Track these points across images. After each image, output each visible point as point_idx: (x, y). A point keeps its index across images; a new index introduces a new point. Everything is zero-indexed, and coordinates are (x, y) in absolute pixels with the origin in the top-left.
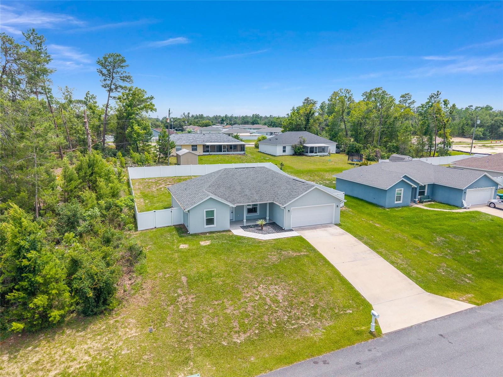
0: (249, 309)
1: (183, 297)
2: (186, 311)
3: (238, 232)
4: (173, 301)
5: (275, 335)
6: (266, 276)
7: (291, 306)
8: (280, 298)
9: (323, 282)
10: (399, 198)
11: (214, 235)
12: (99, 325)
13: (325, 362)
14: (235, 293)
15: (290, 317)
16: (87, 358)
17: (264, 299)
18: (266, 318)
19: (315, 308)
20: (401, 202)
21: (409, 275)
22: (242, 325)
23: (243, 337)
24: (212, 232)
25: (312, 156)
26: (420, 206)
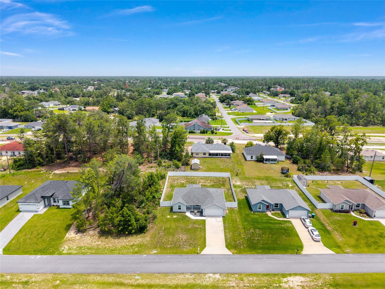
0: (175, 240)
1: (161, 233)
2: (161, 237)
4: (159, 233)
5: (177, 248)
7: (185, 242)
8: (184, 239)
10: (260, 208)
11: (180, 214)
12: (142, 235)
13: (182, 256)
14: (174, 235)
15: (183, 244)
16: (138, 242)
17: (180, 238)
18: (177, 243)
19: (191, 244)
20: (261, 210)
21: (226, 241)
22: (171, 243)
23: (170, 246)
24: (180, 212)
25: (266, 163)
26: (269, 214)
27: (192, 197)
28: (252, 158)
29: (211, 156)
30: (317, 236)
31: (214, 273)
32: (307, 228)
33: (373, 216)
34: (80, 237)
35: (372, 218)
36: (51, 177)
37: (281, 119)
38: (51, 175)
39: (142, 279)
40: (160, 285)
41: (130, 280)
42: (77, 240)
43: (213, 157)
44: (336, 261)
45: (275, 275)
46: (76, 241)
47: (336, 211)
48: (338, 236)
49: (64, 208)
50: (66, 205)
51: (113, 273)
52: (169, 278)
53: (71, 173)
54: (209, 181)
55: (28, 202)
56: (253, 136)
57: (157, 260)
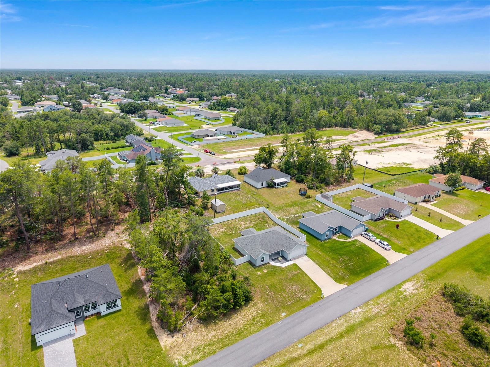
0: (289, 294)
1: (270, 293)
2: (273, 297)
3: (273, 263)
4: (268, 295)
5: (298, 301)
6: (290, 283)
7: (300, 292)
8: (296, 290)
9: (307, 283)
10: (327, 236)
11: (265, 266)
12: (251, 303)
13: (312, 306)
14: (284, 290)
15: (300, 295)
16: (255, 313)
17: (292, 291)
18: (294, 296)
19: (306, 292)
21: (331, 277)
22: (289, 299)
23: (290, 303)
24: (264, 265)
25: (278, 188)
26: (335, 238)
27: (269, 244)
28: (262, 185)
29: (220, 192)
30: (388, 245)
31: (355, 309)
32: (374, 241)
33: (400, 217)
34: (182, 338)
35: (400, 218)
36: (17, 279)
37: (229, 133)
38: (14, 276)
39: (306, 345)
40: (327, 341)
41: (297, 351)
42: (182, 343)
43: (222, 193)
44: (414, 261)
45: (393, 289)
46: (183, 345)
47: (376, 220)
48: (396, 241)
49: (110, 314)
50: (112, 308)
51: (273, 355)
52: (326, 331)
53: (52, 263)
54: (249, 222)
55: (54, 326)
56: (225, 158)
57: (297, 321)
